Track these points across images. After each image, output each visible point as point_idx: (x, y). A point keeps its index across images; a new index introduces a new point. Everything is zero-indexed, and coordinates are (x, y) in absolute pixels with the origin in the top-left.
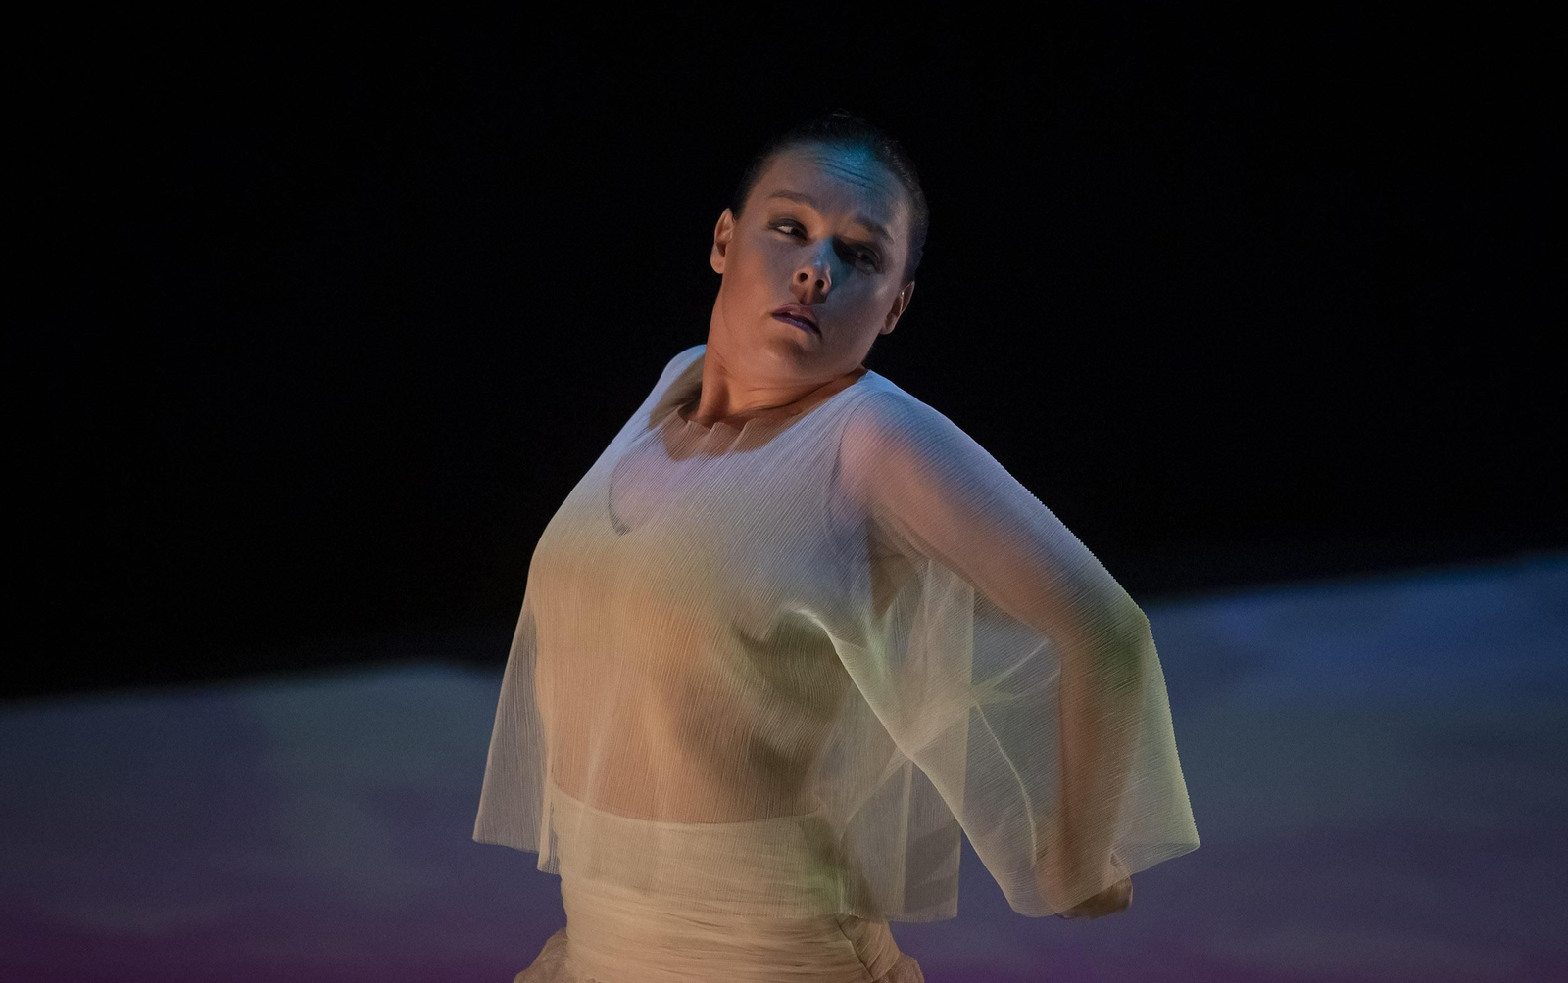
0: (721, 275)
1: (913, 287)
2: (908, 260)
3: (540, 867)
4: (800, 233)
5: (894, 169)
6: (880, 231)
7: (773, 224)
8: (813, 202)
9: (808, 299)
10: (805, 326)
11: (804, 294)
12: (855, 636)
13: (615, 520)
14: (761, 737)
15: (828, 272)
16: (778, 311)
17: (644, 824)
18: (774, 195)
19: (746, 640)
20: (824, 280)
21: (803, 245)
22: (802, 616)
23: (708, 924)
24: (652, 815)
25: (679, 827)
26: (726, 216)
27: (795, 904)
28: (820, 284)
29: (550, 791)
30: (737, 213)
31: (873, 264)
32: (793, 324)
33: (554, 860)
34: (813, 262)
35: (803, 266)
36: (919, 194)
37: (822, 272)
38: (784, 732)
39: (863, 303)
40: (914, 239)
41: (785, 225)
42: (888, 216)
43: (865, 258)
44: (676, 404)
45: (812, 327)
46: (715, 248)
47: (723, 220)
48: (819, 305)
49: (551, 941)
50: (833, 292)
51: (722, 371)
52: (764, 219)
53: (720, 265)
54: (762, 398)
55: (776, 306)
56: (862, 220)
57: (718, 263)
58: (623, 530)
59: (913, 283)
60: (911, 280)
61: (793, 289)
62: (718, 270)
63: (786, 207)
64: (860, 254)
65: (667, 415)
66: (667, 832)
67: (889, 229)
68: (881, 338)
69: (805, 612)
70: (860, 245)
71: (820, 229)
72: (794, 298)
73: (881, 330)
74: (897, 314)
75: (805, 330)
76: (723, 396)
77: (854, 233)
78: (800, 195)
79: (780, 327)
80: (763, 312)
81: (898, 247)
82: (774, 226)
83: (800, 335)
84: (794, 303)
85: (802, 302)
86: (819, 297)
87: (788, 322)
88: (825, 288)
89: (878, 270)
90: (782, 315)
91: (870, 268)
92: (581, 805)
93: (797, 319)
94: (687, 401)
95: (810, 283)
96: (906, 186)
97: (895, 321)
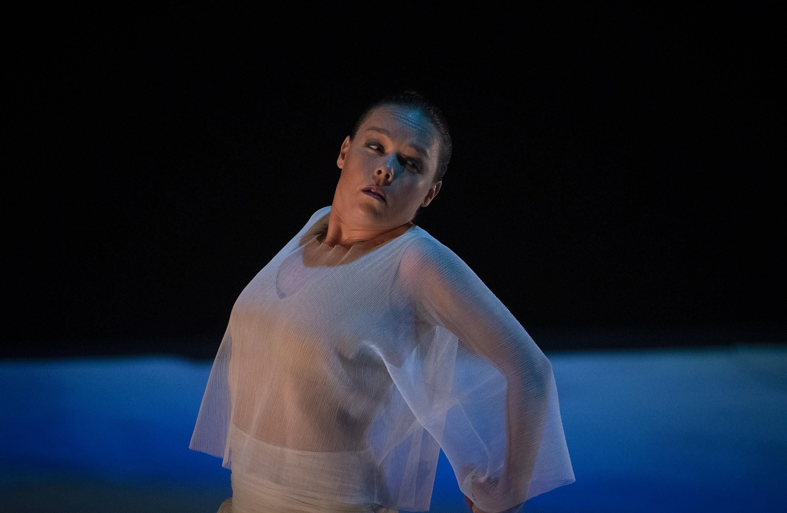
0: (341, 169)
1: (441, 184)
2: (437, 170)
3: (223, 465)
4: (381, 150)
5: (433, 122)
6: (422, 151)
7: (368, 144)
8: (388, 133)
9: (381, 184)
10: (378, 197)
11: (379, 181)
12: (398, 362)
13: (279, 290)
14: (343, 409)
15: (392, 170)
16: (366, 189)
17: (278, 448)
18: (369, 129)
19: (342, 358)
20: (390, 175)
21: (382, 156)
22: (370, 349)
23: (307, 503)
24: (283, 444)
25: (297, 452)
26: (347, 139)
27: (352, 496)
28: (387, 176)
29: (232, 428)
30: (352, 139)
31: (417, 168)
32: (372, 196)
33: (230, 463)
34: (385, 165)
35: (379, 167)
36: (447, 137)
37: (389, 170)
38: (356, 407)
39: (411, 189)
40: (441, 159)
41: (374, 145)
42: (429, 145)
43: (413, 166)
44: (315, 234)
45: (382, 199)
46: (340, 155)
47: (346, 143)
48: (386, 187)
49: (223, 504)
50: (395, 181)
51: (339, 219)
52: (363, 142)
53: (341, 164)
54: (357, 235)
55: (364, 186)
56: (412, 145)
57: (340, 163)
58: (282, 296)
59: (441, 182)
60: (439, 180)
61: (374, 178)
62: (340, 167)
63: (375, 135)
64: (409, 162)
65: (310, 239)
66: (290, 453)
67: (428, 151)
68: (421, 209)
69: (373, 346)
70: (410, 159)
71: (390, 148)
72: (374, 182)
73: (422, 204)
74: (431, 198)
75: (378, 199)
76: (339, 233)
77: (408, 152)
78: (382, 129)
79: (366, 197)
80: (357, 189)
81: (433, 161)
82: (368, 145)
83: (375, 202)
84: (373, 185)
85: (378, 185)
86: (387, 183)
87: (369, 195)
88: (390, 179)
89: (419, 172)
90: (367, 191)
91: (415, 170)
92: (248, 436)
93: (374, 193)
94: (321, 233)
95: (382, 176)
96: (439, 131)
97: (430, 201)
